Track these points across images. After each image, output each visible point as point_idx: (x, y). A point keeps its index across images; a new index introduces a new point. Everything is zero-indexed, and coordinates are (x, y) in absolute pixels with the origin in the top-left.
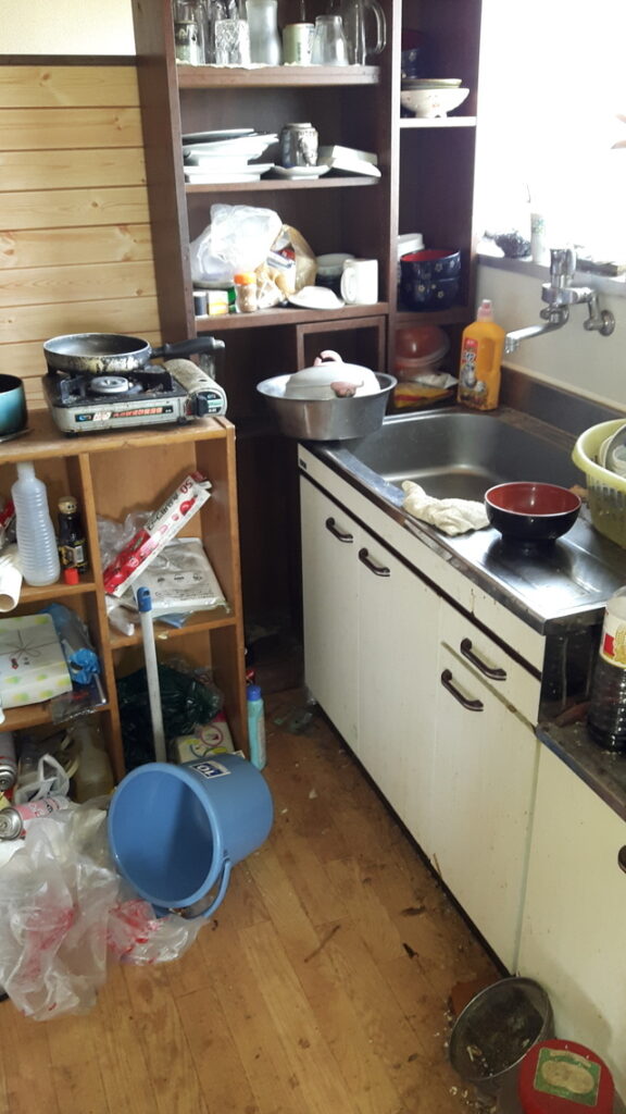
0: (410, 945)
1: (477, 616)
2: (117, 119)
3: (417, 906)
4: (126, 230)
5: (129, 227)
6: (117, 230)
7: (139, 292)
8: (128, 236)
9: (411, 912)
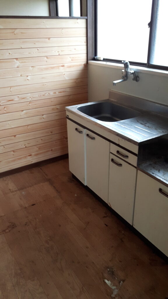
0: (106, 224)
1: (120, 144)
2: (14, 32)
3: (106, 215)
4: (17, 60)
5: (18, 59)
6: (15, 60)
7: (21, 75)
8: (18, 61)
9: (105, 217)
